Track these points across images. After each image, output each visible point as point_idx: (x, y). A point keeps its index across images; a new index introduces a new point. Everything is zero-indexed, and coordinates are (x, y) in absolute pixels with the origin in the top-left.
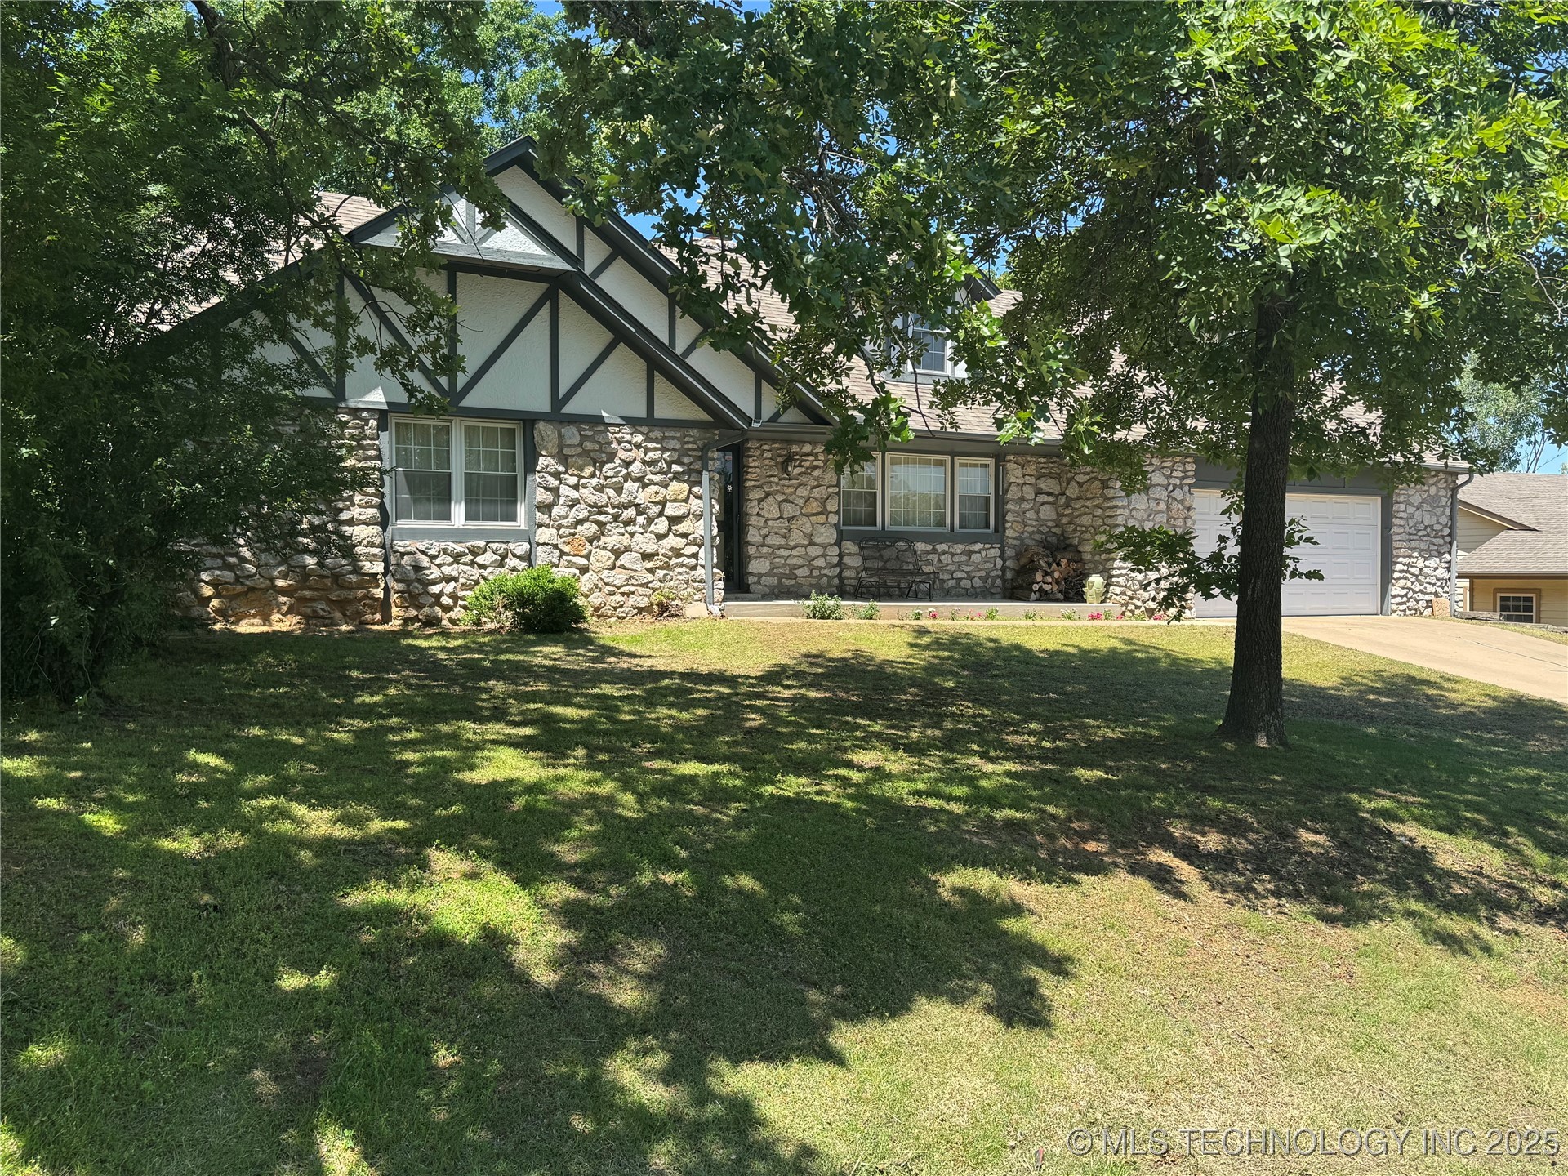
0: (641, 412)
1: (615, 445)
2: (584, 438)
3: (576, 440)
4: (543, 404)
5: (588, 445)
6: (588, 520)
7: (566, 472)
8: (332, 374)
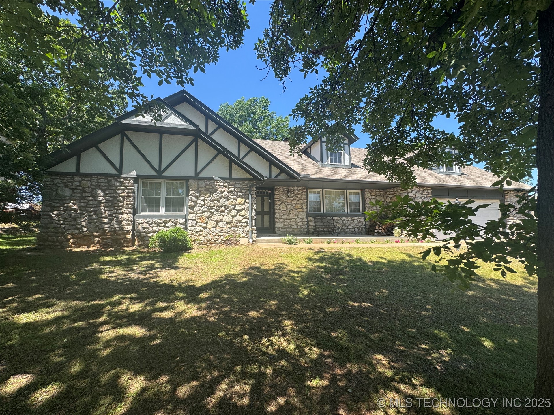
0: (227, 176)
1: (217, 187)
2: (206, 184)
3: (204, 185)
4: (192, 174)
5: (208, 187)
6: (207, 211)
7: (200, 196)
8: (118, 167)
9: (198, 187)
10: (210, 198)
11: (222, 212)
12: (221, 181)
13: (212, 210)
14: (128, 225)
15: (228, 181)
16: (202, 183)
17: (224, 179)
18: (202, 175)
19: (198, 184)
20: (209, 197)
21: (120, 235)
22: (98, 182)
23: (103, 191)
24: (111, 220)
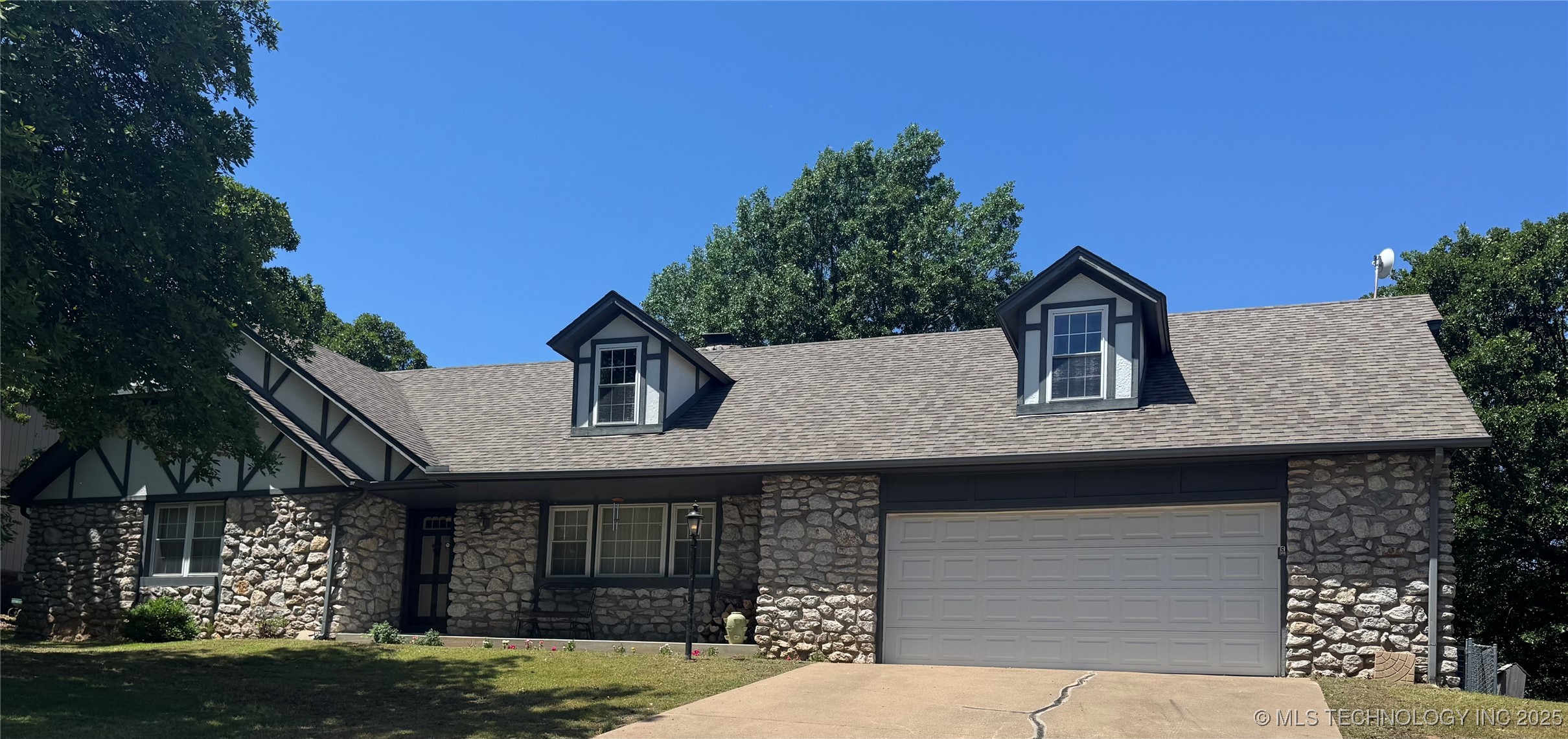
0: (296, 484)
1: (276, 511)
2: (257, 507)
3: (252, 510)
4: (233, 487)
5: (259, 513)
6: (253, 568)
7: (243, 534)
8: (122, 480)
9: (243, 514)
10: (260, 540)
11: (280, 569)
12: (285, 498)
13: (262, 567)
14: (128, 598)
15: (297, 497)
16: (249, 505)
17: (289, 492)
18: (249, 487)
19: (243, 508)
20: (260, 535)
21: (114, 618)
22: (94, 515)
23: (100, 530)
24: (105, 588)
